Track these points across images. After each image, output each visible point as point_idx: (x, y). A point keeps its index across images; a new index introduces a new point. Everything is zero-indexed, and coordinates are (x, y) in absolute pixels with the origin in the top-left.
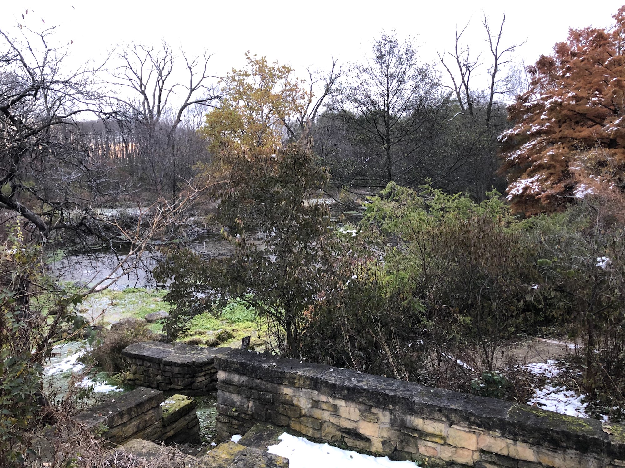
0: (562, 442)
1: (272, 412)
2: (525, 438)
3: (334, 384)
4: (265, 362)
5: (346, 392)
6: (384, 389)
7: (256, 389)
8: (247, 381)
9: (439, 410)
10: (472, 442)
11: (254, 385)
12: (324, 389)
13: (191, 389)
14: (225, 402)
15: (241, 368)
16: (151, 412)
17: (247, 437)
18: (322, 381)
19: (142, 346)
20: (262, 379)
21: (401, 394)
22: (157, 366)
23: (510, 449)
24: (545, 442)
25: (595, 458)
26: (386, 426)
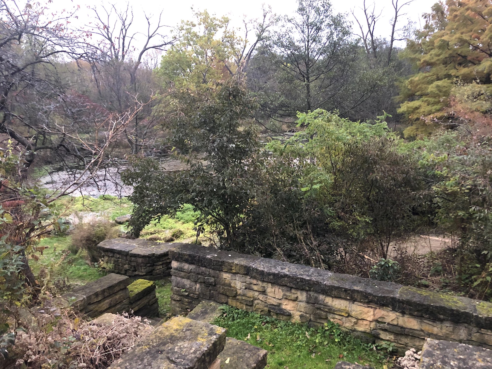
0: (440, 314)
1: (215, 293)
2: (411, 312)
3: (263, 271)
4: (209, 254)
5: (272, 277)
6: (302, 275)
7: (202, 275)
8: (195, 269)
9: (344, 291)
10: (369, 314)
11: (200, 272)
12: (254, 274)
13: (152, 275)
14: (177, 285)
15: (190, 259)
16: (120, 292)
17: (195, 311)
18: (253, 268)
19: (113, 242)
20: (206, 267)
21: (315, 279)
22: (125, 258)
23: (399, 320)
24: (426, 315)
25: (466, 327)
26: (303, 303)
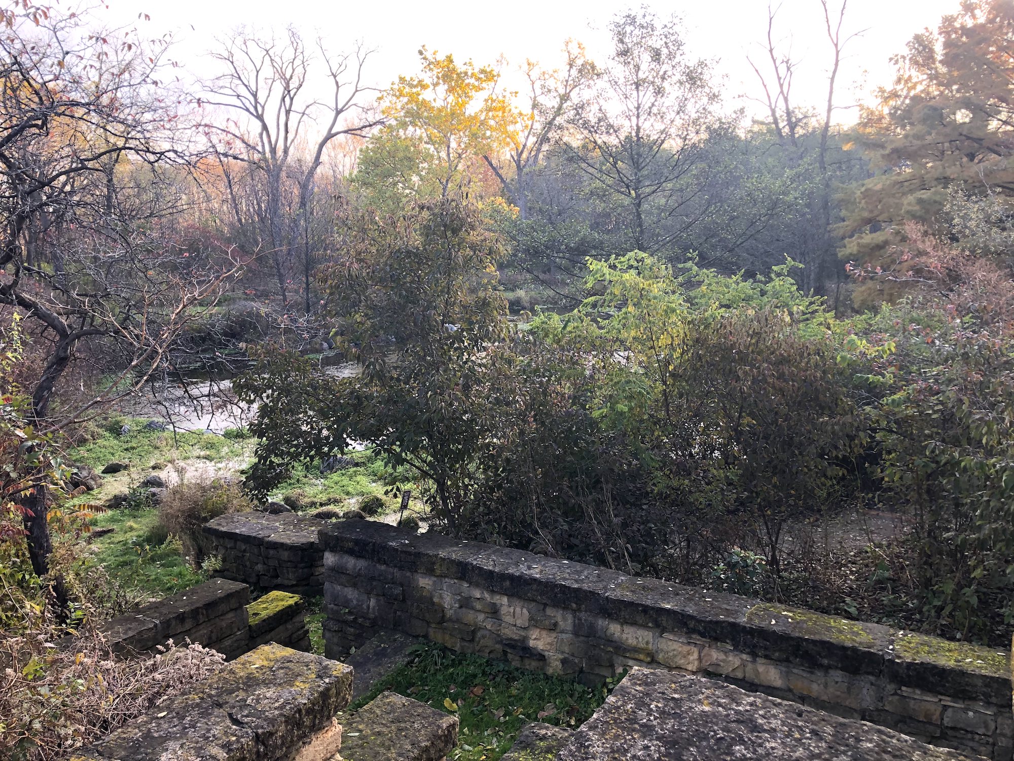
0: (822, 657)
1: (403, 615)
2: (768, 653)
3: (490, 571)
4: (394, 539)
5: (508, 583)
6: (565, 579)
7: (379, 580)
8: (366, 568)
9: (642, 611)
10: (691, 658)
11: (377, 574)
12: (475, 579)
13: (308, 585)
14: (335, 598)
15: (357, 548)
16: (231, 615)
18: (474, 568)
19: (235, 520)
20: (387, 565)
21: (590, 587)
22: (256, 551)
23: (747, 669)
24: (796, 657)
25: (872, 684)
26: (567, 636)
